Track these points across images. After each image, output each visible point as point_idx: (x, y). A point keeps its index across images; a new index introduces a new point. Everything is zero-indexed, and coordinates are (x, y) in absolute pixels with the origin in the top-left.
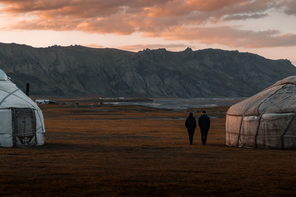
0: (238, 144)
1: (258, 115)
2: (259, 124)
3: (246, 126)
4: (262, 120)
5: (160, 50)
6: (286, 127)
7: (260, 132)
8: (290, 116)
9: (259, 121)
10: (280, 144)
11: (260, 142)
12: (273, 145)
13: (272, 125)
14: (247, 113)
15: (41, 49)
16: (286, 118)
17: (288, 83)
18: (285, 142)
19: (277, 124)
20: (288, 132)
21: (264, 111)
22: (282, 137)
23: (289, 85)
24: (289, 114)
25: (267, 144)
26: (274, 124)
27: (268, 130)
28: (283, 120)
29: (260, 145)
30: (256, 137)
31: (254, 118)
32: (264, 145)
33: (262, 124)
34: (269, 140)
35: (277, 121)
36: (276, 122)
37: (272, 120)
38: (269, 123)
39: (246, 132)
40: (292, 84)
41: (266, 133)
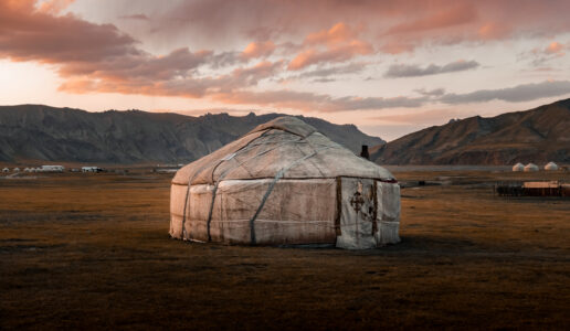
0: (182, 236)
1: (213, 182)
2: (214, 198)
3: (193, 202)
4: (218, 192)
5: (222, 114)
6: (258, 205)
7: (215, 214)
8: (265, 184)
9: (214, 193)
10: (249, 236)
11: (215, 231)
12: (237, 237)
13: (234, 200)
14: (197, 180)
15: (96, 114)
16: (258, 188)
17: (272, 128)
18: (257, 233)
19: (242, 199)
20: (262, 214)
21: (223, 176)
22: (252, 223)
23: (273, 131)
24: (263, 181)
25: (227, 235)
26: (238, 200)
27: (228, 210)
28: (254, 192)
29: (216, 237)
30: (209, 222)
31: (205, 189)
32: (222, 237)
33: (218, 198)
34: (230, 229)
35: (242, 194)
36: (241, 196)
37: (235, 193)
38: (229, 197)
39: (193, 214)
40: (279, 128)
41: (225, 215)
